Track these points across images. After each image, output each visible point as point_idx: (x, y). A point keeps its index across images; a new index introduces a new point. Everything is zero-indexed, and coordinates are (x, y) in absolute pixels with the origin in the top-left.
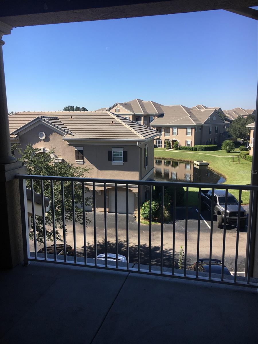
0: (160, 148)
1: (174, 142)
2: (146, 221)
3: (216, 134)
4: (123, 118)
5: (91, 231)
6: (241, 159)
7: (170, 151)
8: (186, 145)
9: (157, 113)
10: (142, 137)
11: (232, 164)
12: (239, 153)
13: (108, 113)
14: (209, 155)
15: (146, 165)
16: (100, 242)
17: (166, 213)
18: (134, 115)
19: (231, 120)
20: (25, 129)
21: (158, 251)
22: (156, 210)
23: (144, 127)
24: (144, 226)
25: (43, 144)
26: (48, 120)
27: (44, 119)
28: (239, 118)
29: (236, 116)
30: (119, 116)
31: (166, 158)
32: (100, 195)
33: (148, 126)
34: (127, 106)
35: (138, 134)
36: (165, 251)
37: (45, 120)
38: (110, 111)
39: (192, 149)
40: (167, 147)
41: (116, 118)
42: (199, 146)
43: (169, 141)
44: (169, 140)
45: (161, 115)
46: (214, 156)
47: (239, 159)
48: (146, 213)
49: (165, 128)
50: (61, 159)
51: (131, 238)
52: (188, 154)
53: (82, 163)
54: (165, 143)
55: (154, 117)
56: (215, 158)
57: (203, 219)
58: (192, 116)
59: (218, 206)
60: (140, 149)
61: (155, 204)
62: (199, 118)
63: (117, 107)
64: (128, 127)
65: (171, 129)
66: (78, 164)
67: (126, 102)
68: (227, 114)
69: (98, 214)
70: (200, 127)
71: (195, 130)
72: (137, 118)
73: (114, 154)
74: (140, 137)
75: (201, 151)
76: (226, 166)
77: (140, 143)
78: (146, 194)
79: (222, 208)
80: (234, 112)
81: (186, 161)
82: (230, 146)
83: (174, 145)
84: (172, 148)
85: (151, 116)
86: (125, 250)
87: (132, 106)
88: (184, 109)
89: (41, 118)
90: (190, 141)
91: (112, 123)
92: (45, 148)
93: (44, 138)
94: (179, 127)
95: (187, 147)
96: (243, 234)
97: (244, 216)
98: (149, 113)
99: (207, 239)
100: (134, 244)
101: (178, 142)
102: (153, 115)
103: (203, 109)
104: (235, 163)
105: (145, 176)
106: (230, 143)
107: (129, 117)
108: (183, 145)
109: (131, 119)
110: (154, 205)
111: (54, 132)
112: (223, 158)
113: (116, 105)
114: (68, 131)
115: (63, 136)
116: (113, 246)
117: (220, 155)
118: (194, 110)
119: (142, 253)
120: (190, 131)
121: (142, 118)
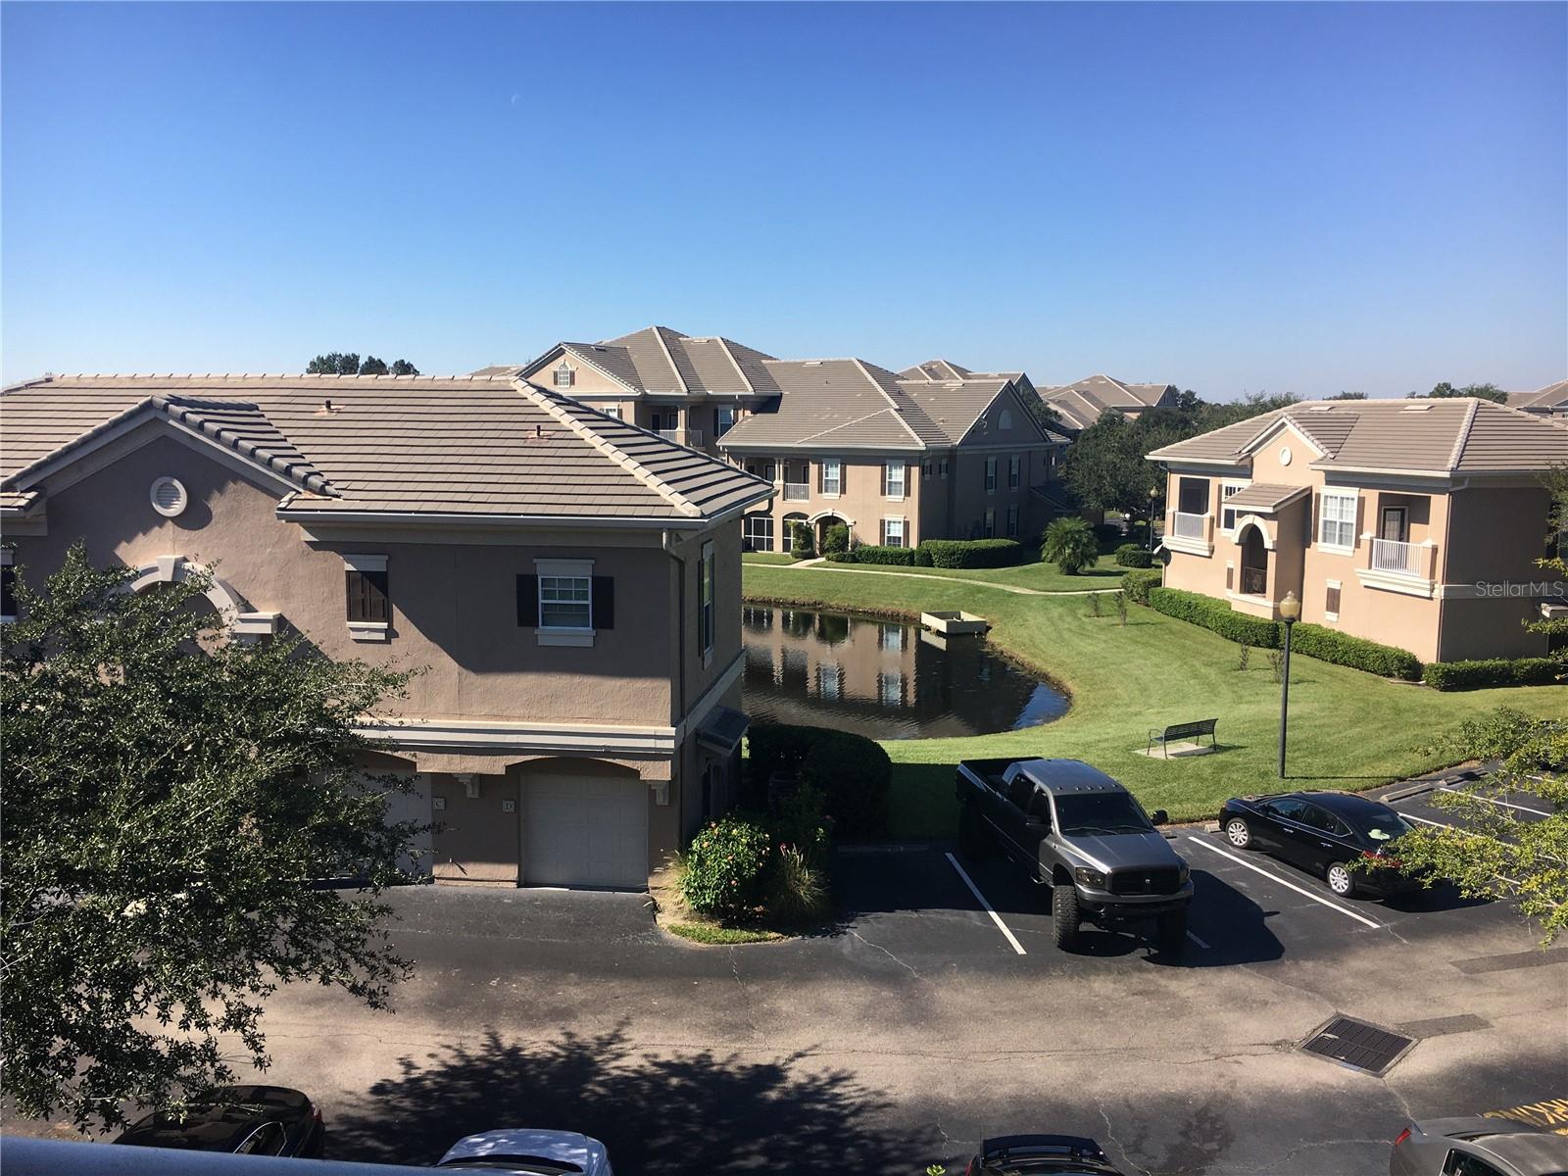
0: (765, 552)
1: (831, 527)
2: (707, 926)
3: (1015, 489)
4: (590, 411)
5: (424, 994)
6: (1131, 606)
7: (810, 566)
8: (882, 542)
9: (750, 391)
10: (686, 508)
11: (1090, 628)
12: (1121, 578)
13: (520, 386)
14: (990, 588)
15: (704, 639)
16: (468, 1052)
17: (805, 883)
18: (644, 402)
19: (1072, 428)
20: (79, 465)
21: (771, 1088)
22: (758, 868)
23: (695, 456)
24: (700, 953)
25: (175, 542)
26: (198, 418)
27: (180, 410)
28: (1106, 423)
29: (1094, 413)
30: (569, 403)
31: (791, 599)
32: (476, 796)
33: (713, 452)
34: (609, 357)
35: (667, 493)
36: (811, 1088)
37: (183, 419)
38: (531, 380)
39: (909, 559)
40: (797, 549)
41: (557, 413)
42: (941, 543)
43: (804, 521)
44: (805, 517)
45: (768, 404)
46: (1009, 589)
47: (1120, 606)
48: (705, 887)
49: (786, 461)
50: (270, 614)
51: (635, 1022)
52: (895, 580)
53: (382, 636)
54: (786, 532)
55: (736, 410)
56: (1015, 599)
57: (986, 904)
58: (909, 409)
59: (1058, 842)
60: (677, 564)
61: (752, 838)
62: (938, 420)
63: (561, 360)
64: (618, 457)
65: (813, 469)
66: (358, 641)
67: (606, 341)
68: (1053, 401)
69: (465, 895)
70: (945, 457)
71: (922, 473)
72: (655, 414)
73: (544, 592)
74: (678, 506)
75: (951, 567)
76: (1066, 635)
77: (679, 539)
78: (706, 787)
79: (1075, 853)
80: (1084, 394)
81: (884, 615)
82: (1077, 542)
83: (830, 538)
84: (818, 552)
85: (720, 407)
86: (603, 1096)
87: (634, 358)
88: (870, 378)
89: (165, 408)
90: (902, 520)
91: (535, 434)
92: (185, 560)
93: (178, 507)
94: (849, 457)
95: (886, 547)
96: (1175, 977)
97: (1179, 890)
98: (710, 392)
99: (1013, 1012)
100: (646, 1056)
101: (847, 527)
102: (729, 401)
103: (952, 377)
104: (1105, 620)
105: (703, 696)
106: (1079, 531)
107: (620, 412)
108: (871, 539)
109: (629, 418)
110: (748, 844)
111: (236, 477)
112: (1048, 598)
113: (558, 353)
114: (310, 474)
115: (279, 498)
116: (535, 1077)
117: (1036, 585)
118: (915, 382)
119: (692, 1107)
120: (898, 475)
121: (682, 415)
